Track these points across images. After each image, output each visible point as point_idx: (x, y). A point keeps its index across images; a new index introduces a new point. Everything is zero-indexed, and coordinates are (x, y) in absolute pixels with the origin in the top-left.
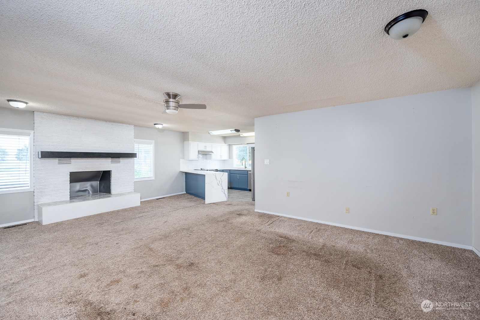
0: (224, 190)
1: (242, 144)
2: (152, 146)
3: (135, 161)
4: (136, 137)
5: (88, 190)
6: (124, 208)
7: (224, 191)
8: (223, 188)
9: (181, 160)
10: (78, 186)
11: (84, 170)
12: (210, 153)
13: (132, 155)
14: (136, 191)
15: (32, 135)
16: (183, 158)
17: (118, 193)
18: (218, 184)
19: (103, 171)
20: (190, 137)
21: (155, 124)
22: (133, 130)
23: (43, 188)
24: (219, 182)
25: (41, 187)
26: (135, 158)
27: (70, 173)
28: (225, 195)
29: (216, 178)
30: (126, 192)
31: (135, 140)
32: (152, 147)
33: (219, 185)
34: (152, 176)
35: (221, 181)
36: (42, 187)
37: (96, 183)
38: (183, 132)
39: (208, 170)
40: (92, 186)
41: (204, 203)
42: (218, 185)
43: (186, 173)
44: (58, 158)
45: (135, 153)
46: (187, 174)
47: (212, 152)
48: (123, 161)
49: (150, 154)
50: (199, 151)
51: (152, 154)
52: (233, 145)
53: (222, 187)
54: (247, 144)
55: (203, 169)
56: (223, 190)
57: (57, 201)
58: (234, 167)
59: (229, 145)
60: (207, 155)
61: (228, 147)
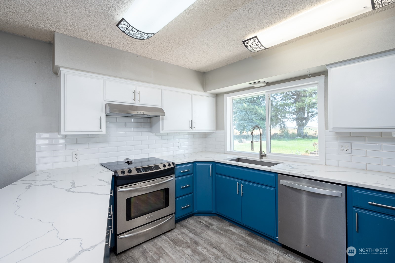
58: (229, 150)
59: (217, 96)
60: (152, 119)
61: (213, 99)
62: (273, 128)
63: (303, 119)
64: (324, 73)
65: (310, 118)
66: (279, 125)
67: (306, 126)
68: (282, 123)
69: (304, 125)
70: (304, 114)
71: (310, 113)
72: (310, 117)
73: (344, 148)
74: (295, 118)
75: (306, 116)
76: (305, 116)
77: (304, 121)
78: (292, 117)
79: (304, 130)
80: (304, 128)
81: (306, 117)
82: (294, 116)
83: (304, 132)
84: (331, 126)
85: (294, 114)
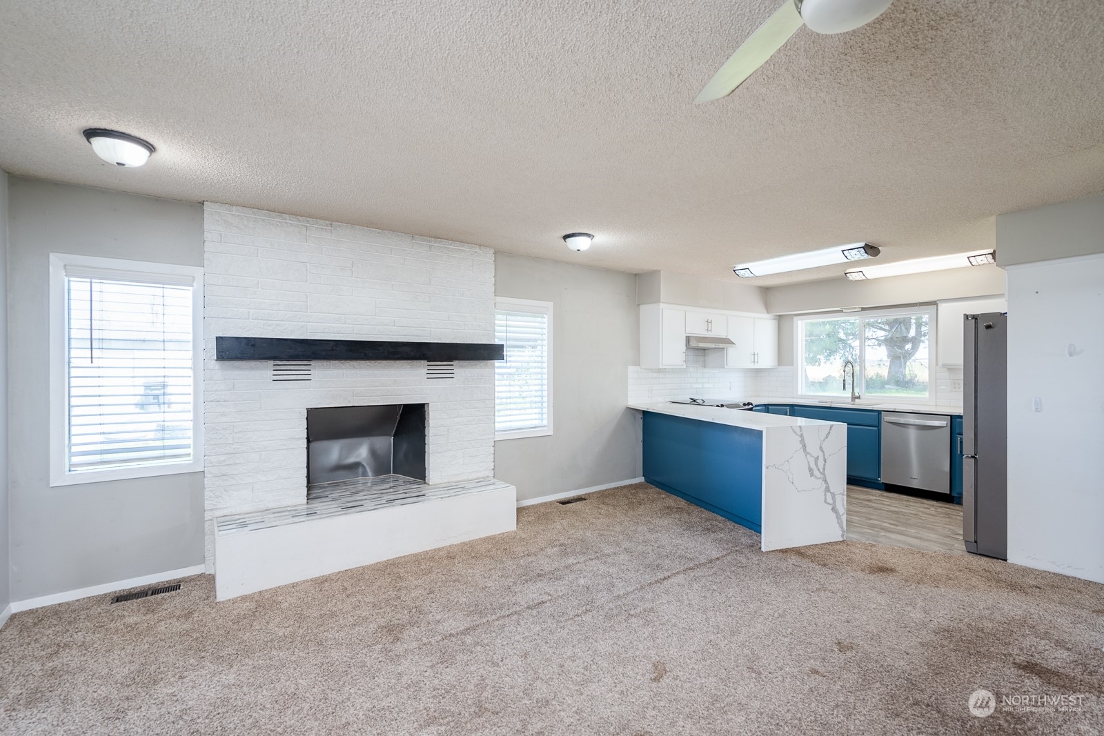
0: (833, 495)
1: (841, 311)
2: (545, 320)
3: (497, 371)
4: (501, 289)
5: (363, 466)
6: (466, 540)
7: (830, 501)
8: (827, 489)
9: (631, 369)
10: (334, 451)
11: (349, 402)
12: (722, 346)
13: (488, 352)
14: (500, 472)
15: (198, 284)
16: (637, 363)
17: (445, 481)
18: (811, 470)
19: (404, 405)
20: (664, 288)
21: (566, 237)
22: (493, 267)
23: (227, 463)
24: (816, 465)
25: (222, 458)
26: (497, 363)
27: (310, 411)
28: (837, 518)
29: (804, 446)
30: (470, 478)
31: (499, 299)
32: (545, 326)
33: (816, 472)
34: (545, 422)
35: (821, 459)
36: (225, 461)
37: (385, 443)
38: (636, 275)
39: (722, 406)
40: (373, 453)
41: (755, 547)
42: (812, 475)
43: (646, 414)
44: (271, 363)
45: (497, 342)
46: (649, 418)
47: (728, 341)
48: (463, 371)
49: (539, 348)
50: (688, 339)
51: (545, 348)
52: (795, 318)
53: (825, 481)
54: (863, 309)
55: (701, 402)
56: (828, 494)
57: (270, 506)
58: (799, 393)
59: (780, 318)
60: (706, 351)
61: (776, 323)
62: (825, 363)
63: (905, 340)
64: (934, 303)
65: (922, 339)
66: (841, 355)
67: (913, 358)
68: (848, 350)
69: (907, 356)
70: (908, 330)
71: (923, 327)
72: (925, 335)
73: (957, 386)
74: (883, 338)
75: (912, 333)
76: (910, 333)
77: (908, 346)
78: (874, 337)
79: (907, 368)
80: (908, 363)
81: (913, 338)
82: (881, 334)
83: (907, 372)
84: (940, 363)
85: (882, 329)
